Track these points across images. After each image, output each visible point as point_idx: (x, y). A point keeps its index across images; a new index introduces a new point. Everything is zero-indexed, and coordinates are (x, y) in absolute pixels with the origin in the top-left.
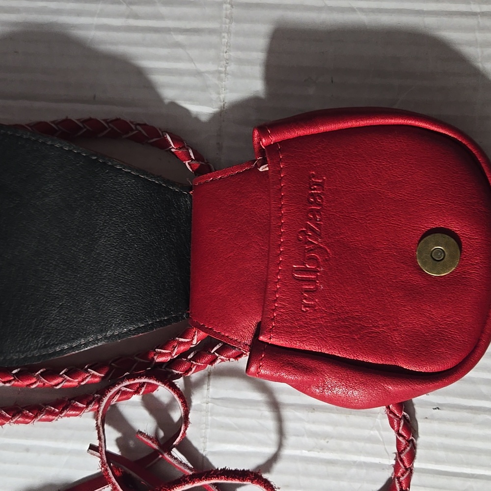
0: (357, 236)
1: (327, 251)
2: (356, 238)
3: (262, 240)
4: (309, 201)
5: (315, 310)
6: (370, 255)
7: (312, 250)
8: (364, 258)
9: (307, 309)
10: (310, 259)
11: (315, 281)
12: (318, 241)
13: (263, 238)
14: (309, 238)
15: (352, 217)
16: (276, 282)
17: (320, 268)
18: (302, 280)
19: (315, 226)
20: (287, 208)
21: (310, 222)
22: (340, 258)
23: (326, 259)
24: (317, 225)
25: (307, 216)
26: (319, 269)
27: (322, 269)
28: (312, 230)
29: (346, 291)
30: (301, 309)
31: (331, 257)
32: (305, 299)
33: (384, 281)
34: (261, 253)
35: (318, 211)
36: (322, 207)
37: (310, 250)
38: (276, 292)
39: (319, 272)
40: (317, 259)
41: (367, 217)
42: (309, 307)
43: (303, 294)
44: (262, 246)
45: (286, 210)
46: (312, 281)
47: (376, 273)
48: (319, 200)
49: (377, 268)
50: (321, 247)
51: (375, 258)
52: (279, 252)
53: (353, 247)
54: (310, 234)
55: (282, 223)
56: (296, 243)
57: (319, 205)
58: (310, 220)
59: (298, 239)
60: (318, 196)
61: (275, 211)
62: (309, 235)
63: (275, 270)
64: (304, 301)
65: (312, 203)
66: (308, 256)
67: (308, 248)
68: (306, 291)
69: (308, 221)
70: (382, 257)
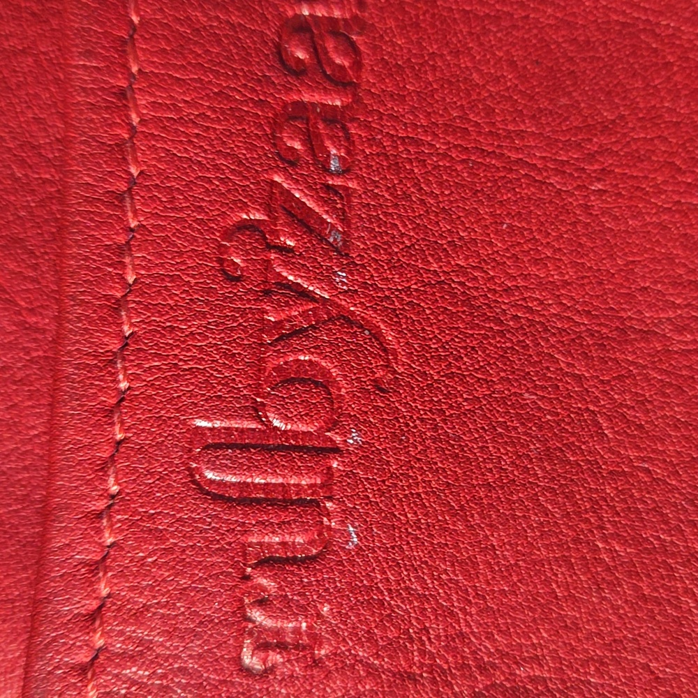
0: (536, 262)
1: (377, 336)
2: (533, 270)
3: (34, 280)
4: (282, 62)
5: (317, 663)
6: (603, 361)
7: (297, 332)
8: (574, 376)
9: (276, 658)
10: (291, 381)
11: (315, 504)
12: (332, 286)
13: (35, 267)
14: (286, 264)
15: (514, 156)
16: (99, 515)
17: (345, 434)
18: (245, 499)
19: (319, 200)
20: (161, 97)
21: (288, 177)
22: (451, 376)
23: (377, 383)
24: (328, 193)
25: (275, 142)
26: (338, 439)
27: (354, 438)
28: (303, 220)
29: (483, 551)
30: (238, 660)
31: (400, 370)
32: (262, 603)
33: (676, 498)
34: (27, 351)
35: (332, 117)
36: (357, 100)
37: (288, 335)
38: (95, 567)
39: (336, 450)
40: (325, 384)
41: (591, 157)
42: (282, 647)
43: (247, 578)
44: (32, 311)
45: (154, 105)
46: (301, 502)
47: (632, 454)
48: (338, 61)
49: (640, 427)
50: (348, 320)
51: (631, 375)
52: (115, 346)
53: (515, 318)
54: (290, 243)
55: (131, 181)
56: (210, 291)
57: (339, 81)
58: (289, 161)
59: (224, 272)
60: (335, 34)
61: (93, 107)
62: (283, 249)
63: (90, 446)
64: (257, 615)
65: (298, 71)
66: (278, 369)
67: (279, 324)
68: (267, 563)
69: (277, 169)
70: (661, 371)
